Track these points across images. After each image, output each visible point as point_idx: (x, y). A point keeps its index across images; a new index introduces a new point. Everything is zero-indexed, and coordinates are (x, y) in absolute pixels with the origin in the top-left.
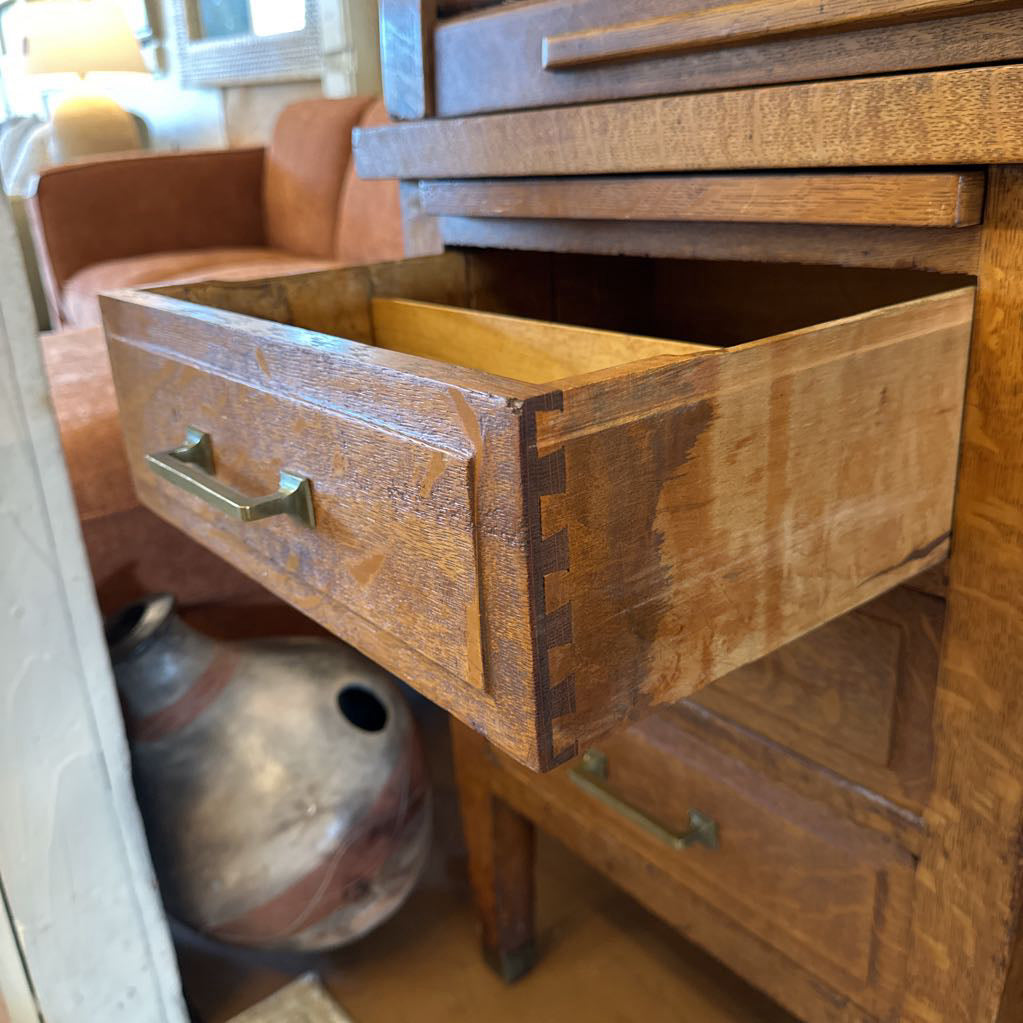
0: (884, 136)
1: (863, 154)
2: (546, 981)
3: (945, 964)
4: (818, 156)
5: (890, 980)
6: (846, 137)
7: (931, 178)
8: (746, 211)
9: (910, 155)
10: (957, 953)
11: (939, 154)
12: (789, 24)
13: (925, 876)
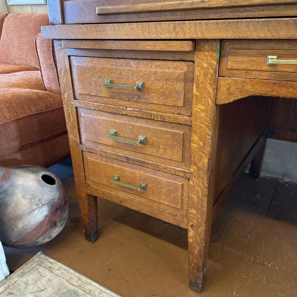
0: (177, 33)
1: (173, 37)
2: (101, 240)
3: (196, 200)
4: (163, 37)
5: (185, 207)
6: (169, 33)
7: (186, 42)
8: (148, 48)
9: (182, 37)
10: (198, 197)
11: (187, 37)
12: (156, 9)
13: (191, 183)
